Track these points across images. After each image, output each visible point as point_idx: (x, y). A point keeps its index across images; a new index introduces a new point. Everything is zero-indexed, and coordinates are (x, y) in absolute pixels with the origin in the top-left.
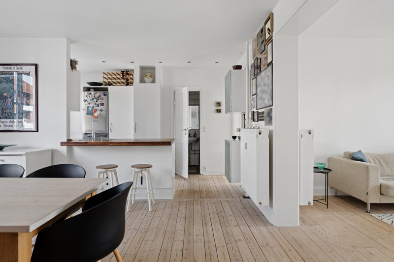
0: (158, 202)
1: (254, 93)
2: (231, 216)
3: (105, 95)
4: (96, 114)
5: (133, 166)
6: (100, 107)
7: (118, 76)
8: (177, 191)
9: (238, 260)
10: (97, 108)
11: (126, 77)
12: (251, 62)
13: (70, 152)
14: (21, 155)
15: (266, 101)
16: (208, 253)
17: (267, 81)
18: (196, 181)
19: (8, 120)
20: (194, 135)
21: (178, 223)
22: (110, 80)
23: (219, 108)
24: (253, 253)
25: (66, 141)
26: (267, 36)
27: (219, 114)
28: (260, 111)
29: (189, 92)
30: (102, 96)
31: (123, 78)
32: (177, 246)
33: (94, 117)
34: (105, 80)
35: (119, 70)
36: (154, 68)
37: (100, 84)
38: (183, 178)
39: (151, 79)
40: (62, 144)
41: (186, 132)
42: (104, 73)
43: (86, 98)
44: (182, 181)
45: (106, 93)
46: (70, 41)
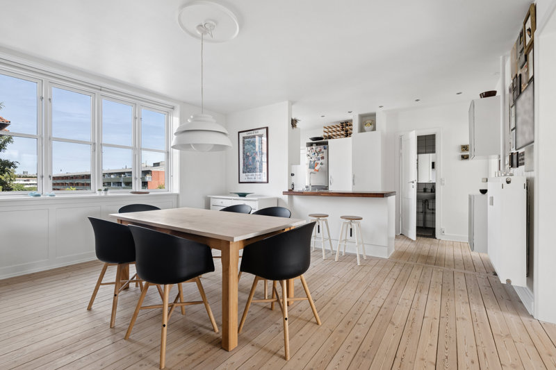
0: (370, 259)
1: (512, 127)
2: (462, 290)
3: (325, 148)
4: (317, 168)
5: (342, 217)
6: (321, 161)
7: (338, 129)
8: (396, 252)
9: (450, 337)
10: (318, 162)
11: (345, 129)
12: (509, 82)
13: (291, 201)
14: (255, 201)
15: (527, 136)
16: (410, 318)
17: (528, 106)
18: (426, 245)
19: (250, 174)
20: (432, 190)
21: (386, 282)
22: (330, 134)
23: (465, 153)
24: (477, 338)
25: (287, 191)
26: (528, 39)
27: (465, 162)
28: (520, 151)
29: (418, 137)
30: (323, 150)
31: (343, 130)
32: (378, 302)
33: (315, 170)
34: (326, 134)
35: (337, 122)
36: (374, 115)
37: (321, 139)
38: (410, 239)
39: (371, 127)
40: (285, 193)
41: (413, 184)
42: (325, 127)
43: (308, 153)
44: (408, 243)
45: (326, 146)
46: (292, 103)
